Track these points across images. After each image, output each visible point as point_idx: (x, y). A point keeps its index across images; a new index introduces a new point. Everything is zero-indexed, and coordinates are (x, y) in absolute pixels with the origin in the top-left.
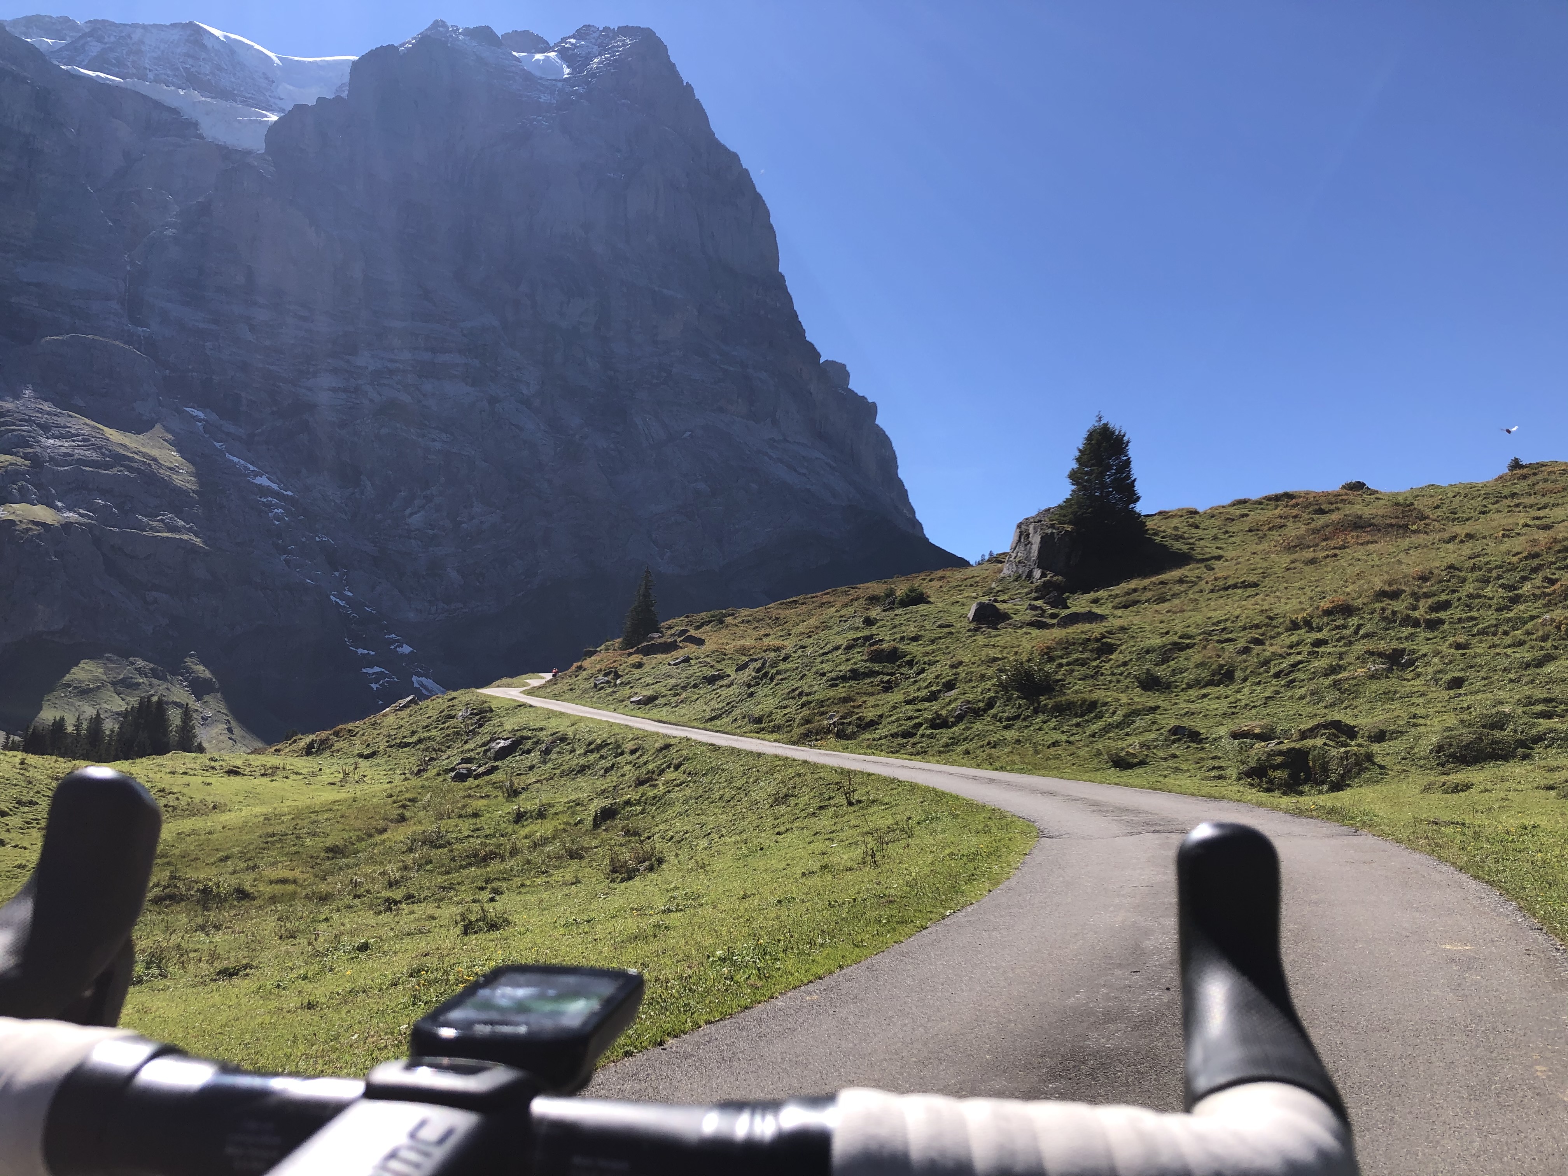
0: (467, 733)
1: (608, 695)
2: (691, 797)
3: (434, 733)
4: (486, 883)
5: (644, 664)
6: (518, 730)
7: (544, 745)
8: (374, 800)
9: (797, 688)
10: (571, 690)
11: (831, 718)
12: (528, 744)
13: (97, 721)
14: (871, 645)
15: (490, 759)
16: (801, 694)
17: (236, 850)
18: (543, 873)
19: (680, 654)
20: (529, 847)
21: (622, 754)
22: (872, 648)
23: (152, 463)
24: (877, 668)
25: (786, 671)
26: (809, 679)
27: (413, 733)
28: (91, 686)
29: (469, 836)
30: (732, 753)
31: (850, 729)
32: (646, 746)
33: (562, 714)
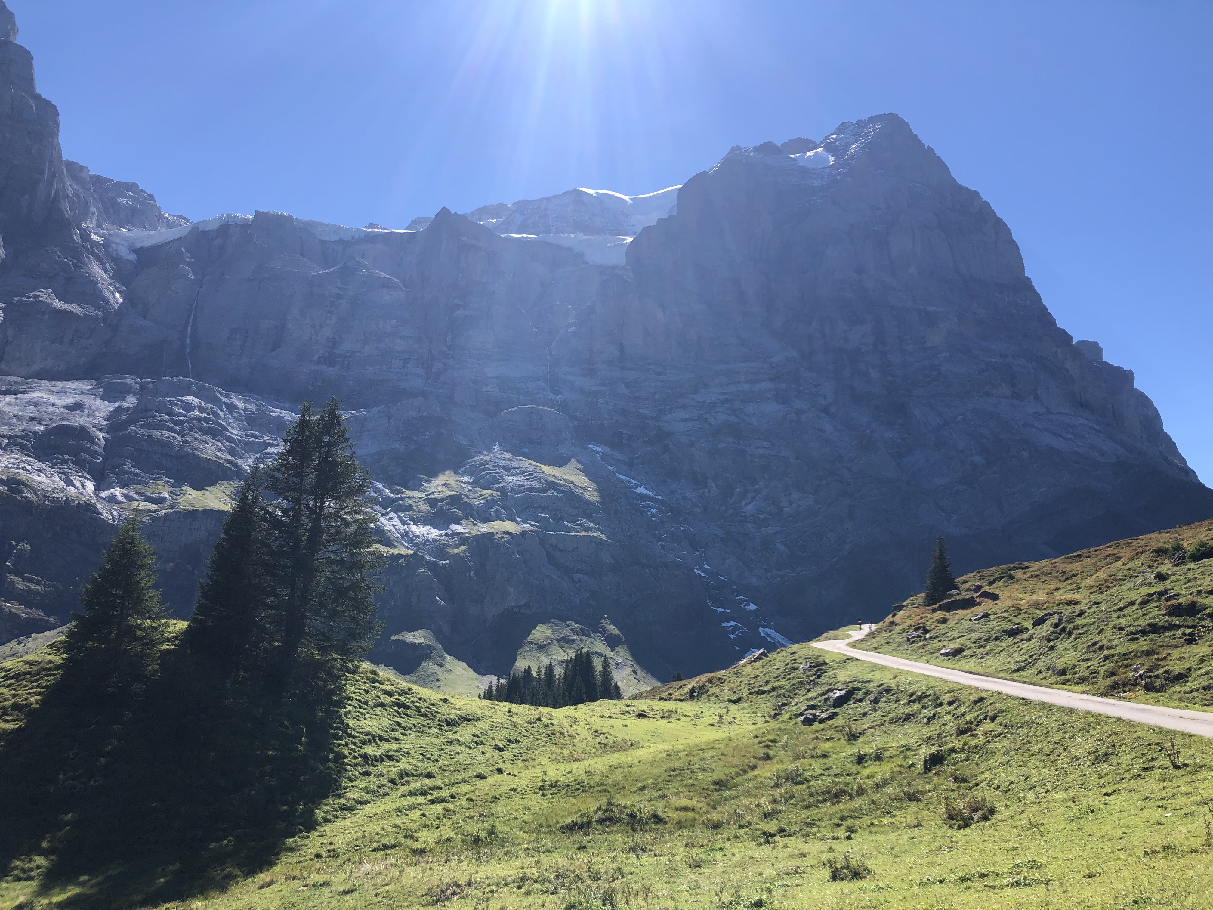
0: (809, 683)
1: (920, 648)
2: (1010, 749)
3: (783, 682)
4: (842, 820)
5: (948, 620)
6: (849, 682)
7: (872, 695)
8: (745, 740)
9: (1097, 643)
10: (888, 643)
11: (1136, 670)
12: (860, 695)
13: (550, 669)
14: (1167, 600)
15: (830, 706)
16: (1101, 648)
17: (650, 781)
18: (888, 813)
19: (979, 610)
20: (872, 788)
21: (941, 704)
22: (1169, 603)
23: (571, 485)
24: (1177, 621)
25: (1083, 626)
26: (1108, 633)
27: (767, 682)
28: (545, 643)
29: (821, 775)
30: (1043, 708)
31: (1158, 683)
32: (961, 697)
33: (884, 668)
